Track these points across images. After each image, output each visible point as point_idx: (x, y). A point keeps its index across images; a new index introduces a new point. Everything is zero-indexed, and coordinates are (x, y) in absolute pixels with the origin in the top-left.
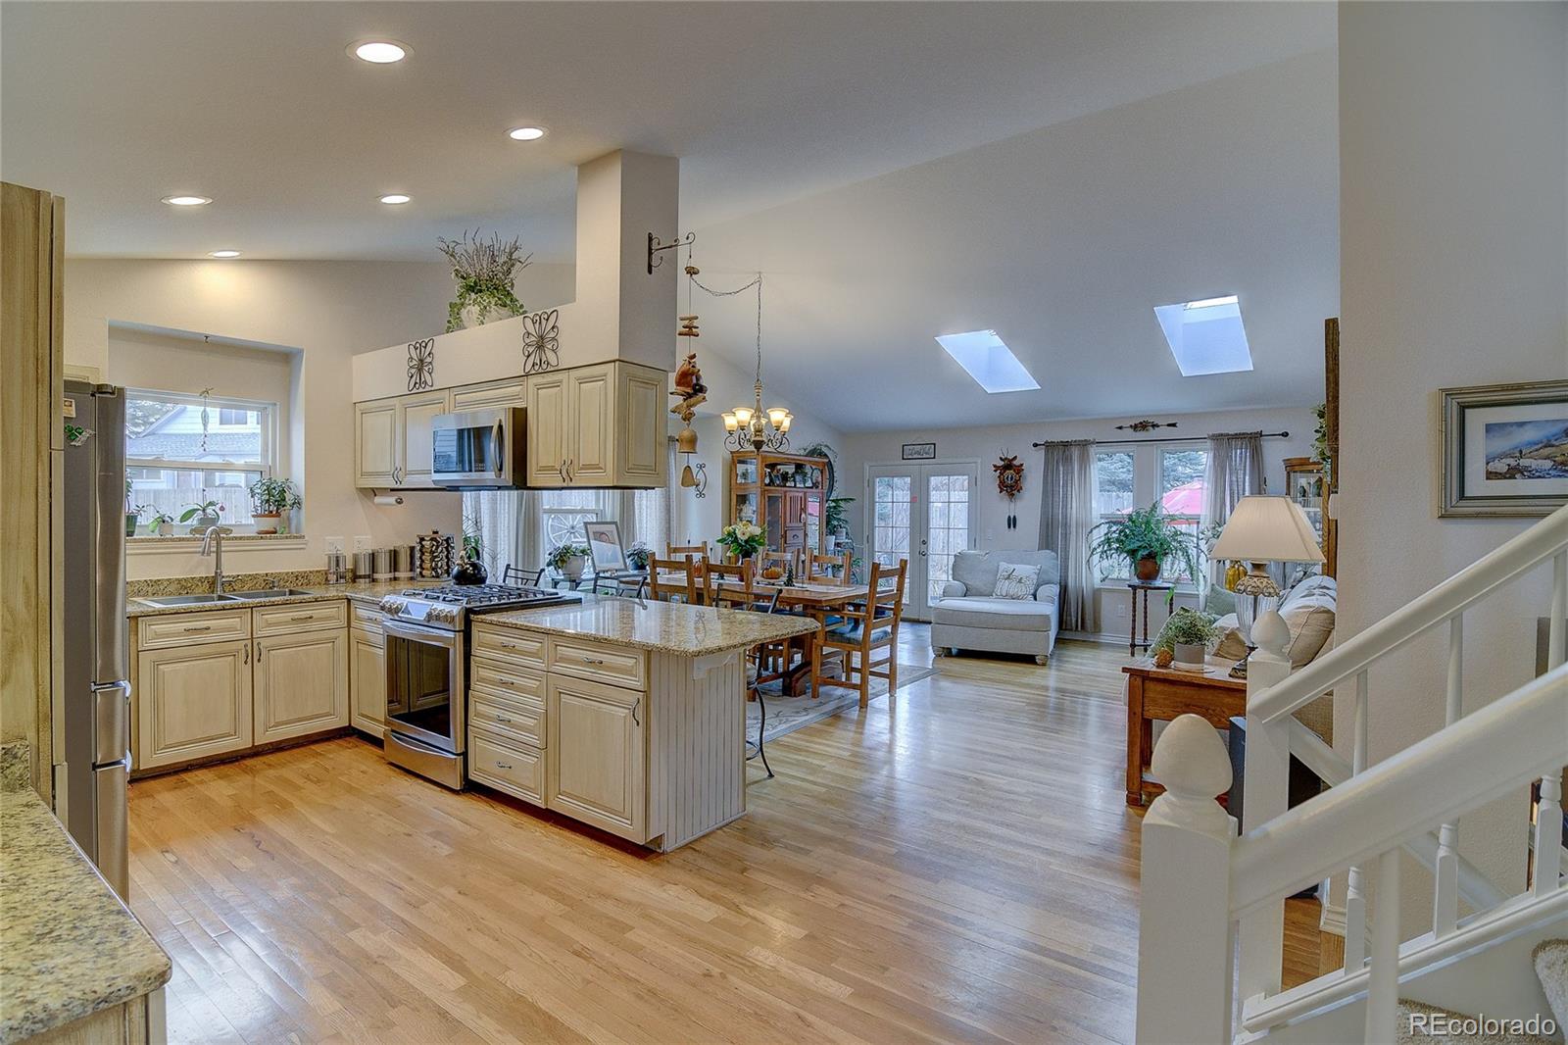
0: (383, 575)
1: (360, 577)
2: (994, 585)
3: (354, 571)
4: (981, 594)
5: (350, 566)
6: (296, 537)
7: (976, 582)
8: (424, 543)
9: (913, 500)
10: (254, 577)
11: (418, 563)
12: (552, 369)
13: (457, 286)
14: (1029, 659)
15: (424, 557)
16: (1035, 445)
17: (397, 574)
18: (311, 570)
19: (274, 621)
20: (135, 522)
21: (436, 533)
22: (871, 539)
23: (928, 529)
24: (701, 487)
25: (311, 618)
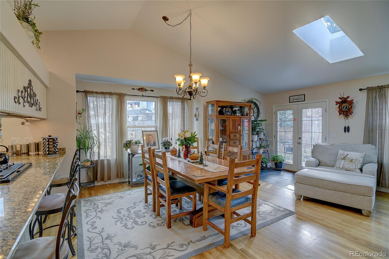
0: (32, 153)
1: (22, 154)
2: (335, 161)
3: (20, 151)
4: (327, 165)
5: (18, 149)
7: (324, 159)
9: (294, 120)
15: (45, 146)
16: (361, 90)
17: (40, 153)
21: (50, 136)
22: (276, 136)
23: (301, 132)
24: (197, 116)
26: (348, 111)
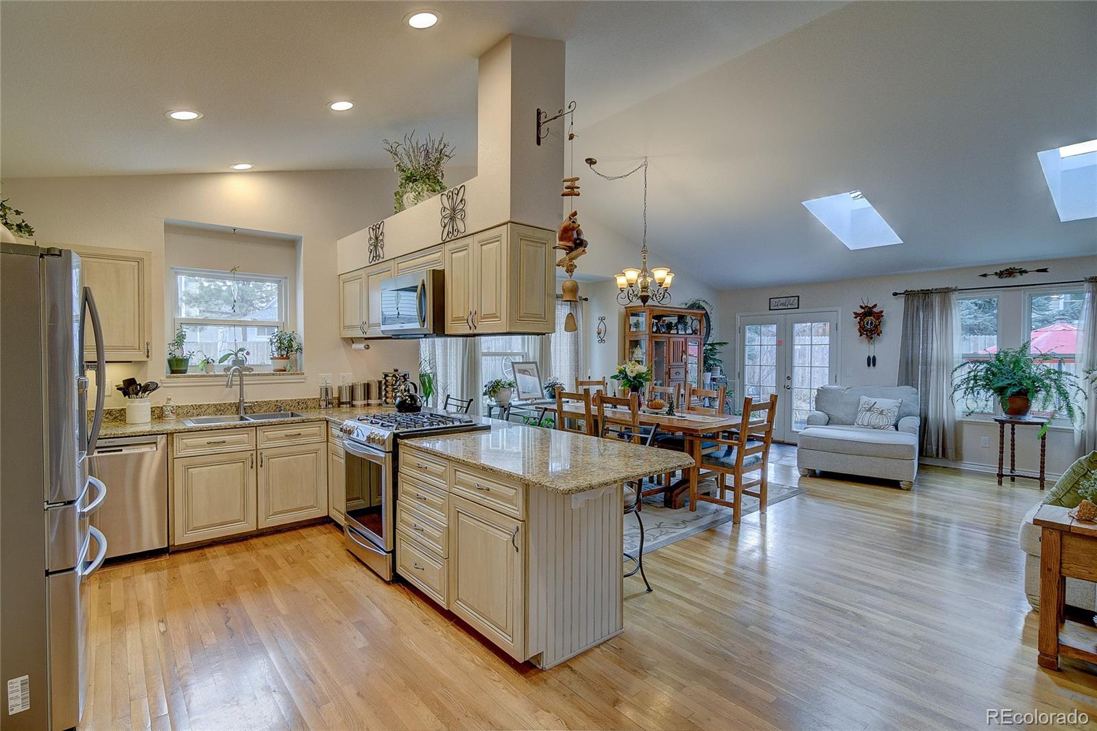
0: (359, 402)
1: (343, 403)
2: (856, 414)
3: (339, 399)
4: (843, 423)
5: (336, 395)
6: (298, 374)
7: (838, 413)
8: (387, 378)
9: (779, 343)
10: (267, 403)
11: (383, 393)
12: (462, 235)
13: (399, 178)
14: (894, 484)
15: (387, 389)
16: (895, 294)
17: (370, 402)
18: (309, 398)
19: (272, 437)
20: (188, 363)
21: (396, 371)
22: (741, 375)
23: (792, 367)
24: (602, 335)
25: (300, 434)
26: (874, 331)
